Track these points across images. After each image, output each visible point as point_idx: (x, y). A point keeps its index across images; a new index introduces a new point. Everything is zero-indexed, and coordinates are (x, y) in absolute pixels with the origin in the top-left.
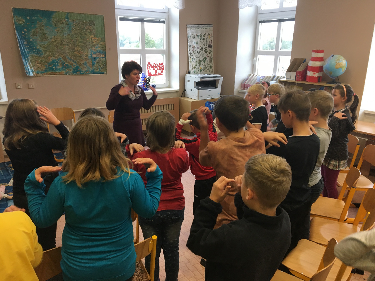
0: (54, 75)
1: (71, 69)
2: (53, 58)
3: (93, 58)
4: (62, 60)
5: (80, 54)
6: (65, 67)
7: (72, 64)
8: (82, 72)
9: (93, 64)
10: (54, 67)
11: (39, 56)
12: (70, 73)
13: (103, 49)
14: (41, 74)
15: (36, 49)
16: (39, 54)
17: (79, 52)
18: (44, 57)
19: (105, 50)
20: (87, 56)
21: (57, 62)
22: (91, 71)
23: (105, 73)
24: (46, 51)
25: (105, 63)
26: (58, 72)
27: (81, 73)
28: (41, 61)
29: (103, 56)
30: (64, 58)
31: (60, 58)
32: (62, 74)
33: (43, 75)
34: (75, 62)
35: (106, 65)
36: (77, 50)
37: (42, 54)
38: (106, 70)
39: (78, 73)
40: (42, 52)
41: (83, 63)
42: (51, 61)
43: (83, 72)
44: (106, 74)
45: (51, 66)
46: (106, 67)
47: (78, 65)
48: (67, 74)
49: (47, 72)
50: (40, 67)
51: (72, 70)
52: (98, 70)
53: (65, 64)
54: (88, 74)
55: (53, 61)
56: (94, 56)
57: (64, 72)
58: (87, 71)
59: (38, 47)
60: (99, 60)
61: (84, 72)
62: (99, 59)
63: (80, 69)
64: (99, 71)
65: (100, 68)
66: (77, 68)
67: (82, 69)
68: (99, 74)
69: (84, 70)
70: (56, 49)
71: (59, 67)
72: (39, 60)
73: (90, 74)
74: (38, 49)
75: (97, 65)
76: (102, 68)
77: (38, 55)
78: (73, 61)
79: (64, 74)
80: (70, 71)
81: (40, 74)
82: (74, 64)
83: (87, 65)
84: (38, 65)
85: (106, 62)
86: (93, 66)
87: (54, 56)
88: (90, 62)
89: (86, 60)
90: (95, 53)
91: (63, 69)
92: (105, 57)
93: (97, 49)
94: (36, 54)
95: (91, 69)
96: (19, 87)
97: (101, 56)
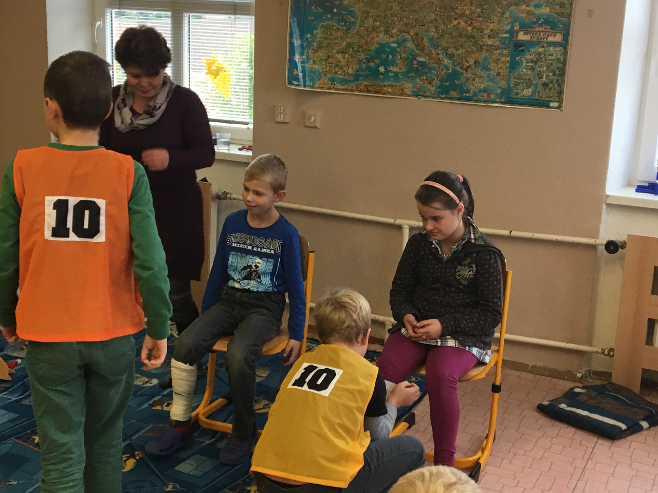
0: (378, 92)
1: (434, 79)
3: (515, 45)
4: (410, 45)
5: (470, 28)
6: (416, 70)
7: (439, 62)
8: (468, 91)
9: (514, 65)
10: (382, 69)
11: (346, 30)
12: (428, 94)
13: (562, 10)
14: (342, 87)
15: (341, 7)
17: (470, 20)
18: (358, 32)
19: (570, 14)
20: (494, 38)
21: (394, 52)
22: (499, 91)
23: (556, 104)
24: (368, 13)
25: (561, 65)
26: (392, 86)
27: (465, 97)
28: (349, 45)
29: (558, 38)
30: (418, 40)
31: (405, 40)
32: (403, 94)
33: (346, 90)
34: (451, 56)
35: (562, 72)
36: (463, 14)
37: (354, 23)
38: (561, 93)
39: (453, 94)
40: (357, 18)
41: (476, 62)
42: (378, 46)
43: (471, 94)
44: (559, 107)
45: (372, 64)
46: (561, 83)
47: (458, 68)
48: (417, 96)
49: (358, 83)
50: (343, 63)
51: (436, 82)
52: (528, 92)
53: (419, 62)
54: (485, 101)
55: (382, 49)
56: (522, 37)
57: (409, 86)
58: (485, 90)
59: (346, 2)
60: (539, 54)
61: (475, 94)
62: (541, 50)
63: (463, 80)
64: (533, 93)
65: (536, 86)
66: (455, 75)
67: (467, 80)
68: (531, 105)
69: (476, 86)
70: (396, 8)
71: (395, 69)
72: (345, 43)
73: (496, 102)
74: (345, 8)
75: (529, 72)
76: (545, 84)
77: (342, 26)
78: (445, 50)
79: (409, 93)
80: (430, 87)
81: (340, 86)
82: (446, 61)
83: (488, 69)
84: (339, 56)
85: (564, 63)
86: (510, 72)
87: (387, 32)
88: (503, 59)
89: (490, 49)
90: (525, 28)
91: (409, 77)
92: (564, 45)
93: (538, 11)
94: (339, 21)
95: (503, 84)
96: (281, 118)
97: (551, 39)
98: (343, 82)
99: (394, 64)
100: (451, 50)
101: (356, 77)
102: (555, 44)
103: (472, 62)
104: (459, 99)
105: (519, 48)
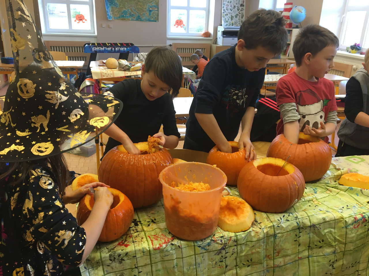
0: (124, 20)
2: (124, 9)
4: (130, 11)
6: (131, 15)
7: (136, 14)
8: (142, 19)
9: (150, 14)
10: (125, 15)
11: (116, 8)
12: (134, 20)
15: (115, 3)
16: (116, 6)
17: (141, 6)
18: (119, 8)
19: (158, 5)
20: (146, 9)
21: (127, 12)
24: (121, 4)
26: (127, 19)
28: (117, 11)
29: (157, 9)
30: (131, 9)
31: (129, 10)
32: (129, 20)
33: (117, 20)
34: (138, 13)
35: (158, 16)
36: (140, 5)
37: (118, 6)
38: (158, 19)
41: (143, 14)
44: (158, 22)
45: (123, 15)
47: (140, 15)
48: (132, 21)
50: (116, 14)
51: (136, 18)
52: (152, 19)
54: (145, 21)
55: (124, 11)
56: (151, 9)
57: (130, 19)
58: (145, 19)
59: (116, 2)
62: (154, 11)
63: (141, 17)
66: (139, 17)
68: (153, 22)
69: (143, 19)
70: (126, 3)
71: (127, 16)
72: (116, 10)
73: (147, 21)
74: (116, 3)
75: (152, 16)
76: (155, 18)
78: (137, 12)
82: (137, 14)
83: (145, 15)
84: (115, 13)
85: (158, 14)
86: (149, 16)
87: (125, 8)
88: (148, 13)
89: (145, 11)
90: (151, 7)
91: (130, 17)
92: (158, 10)
93: (153, 4)
94: (114, 6)
95: (148, 18)
96: (103, 26)
97: (155, 9)
98: (117, 18)
99: (127, 14)
100: (138, 12)
101: (119, 17)
102: (156, 10)
103: (142, 14)
104: (140, 21)
105: (150, 11)
